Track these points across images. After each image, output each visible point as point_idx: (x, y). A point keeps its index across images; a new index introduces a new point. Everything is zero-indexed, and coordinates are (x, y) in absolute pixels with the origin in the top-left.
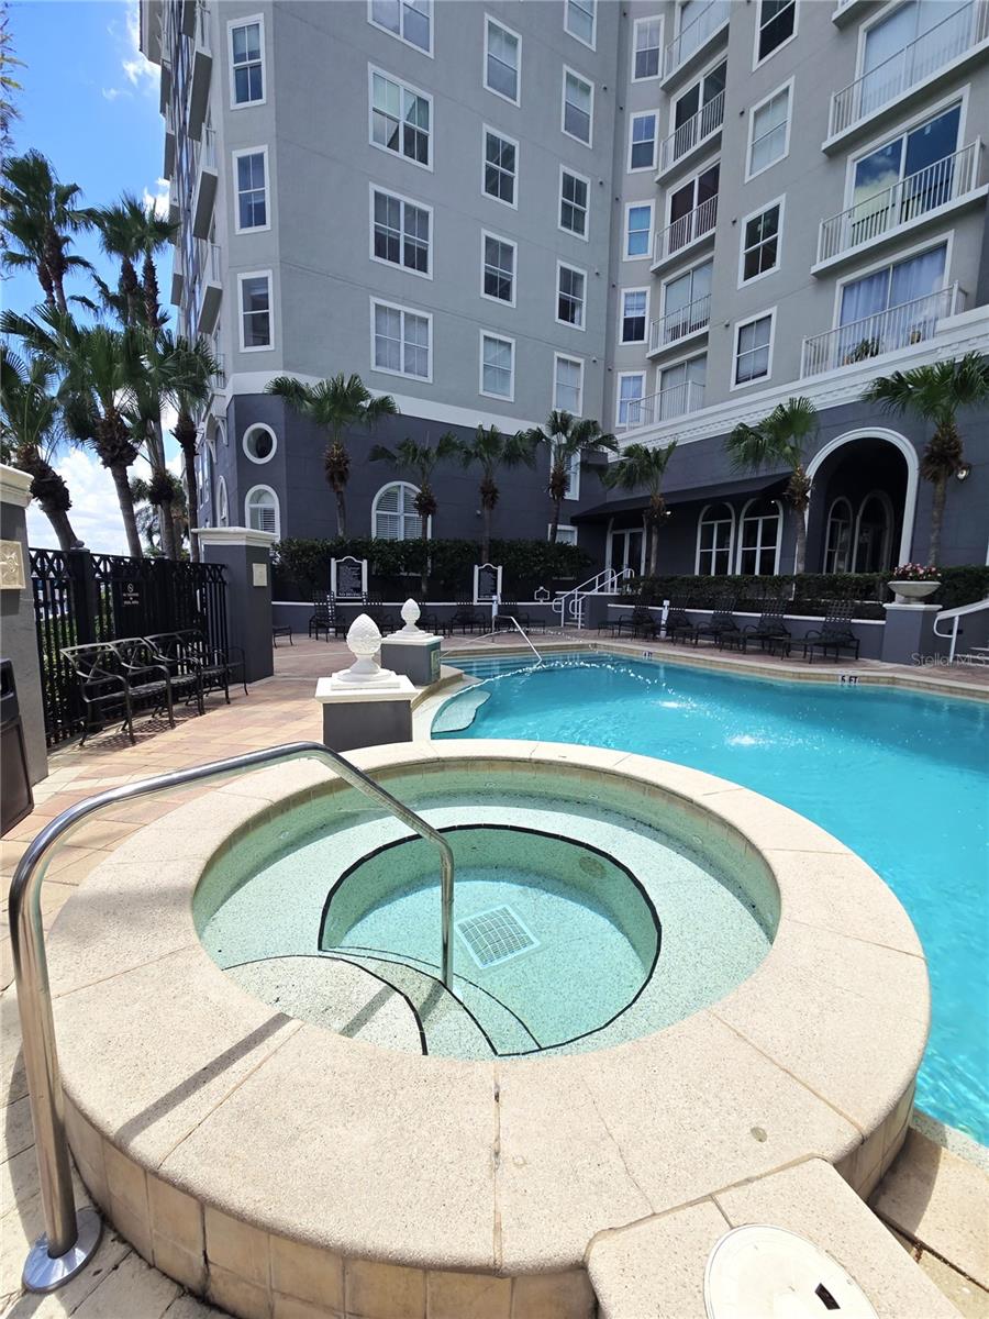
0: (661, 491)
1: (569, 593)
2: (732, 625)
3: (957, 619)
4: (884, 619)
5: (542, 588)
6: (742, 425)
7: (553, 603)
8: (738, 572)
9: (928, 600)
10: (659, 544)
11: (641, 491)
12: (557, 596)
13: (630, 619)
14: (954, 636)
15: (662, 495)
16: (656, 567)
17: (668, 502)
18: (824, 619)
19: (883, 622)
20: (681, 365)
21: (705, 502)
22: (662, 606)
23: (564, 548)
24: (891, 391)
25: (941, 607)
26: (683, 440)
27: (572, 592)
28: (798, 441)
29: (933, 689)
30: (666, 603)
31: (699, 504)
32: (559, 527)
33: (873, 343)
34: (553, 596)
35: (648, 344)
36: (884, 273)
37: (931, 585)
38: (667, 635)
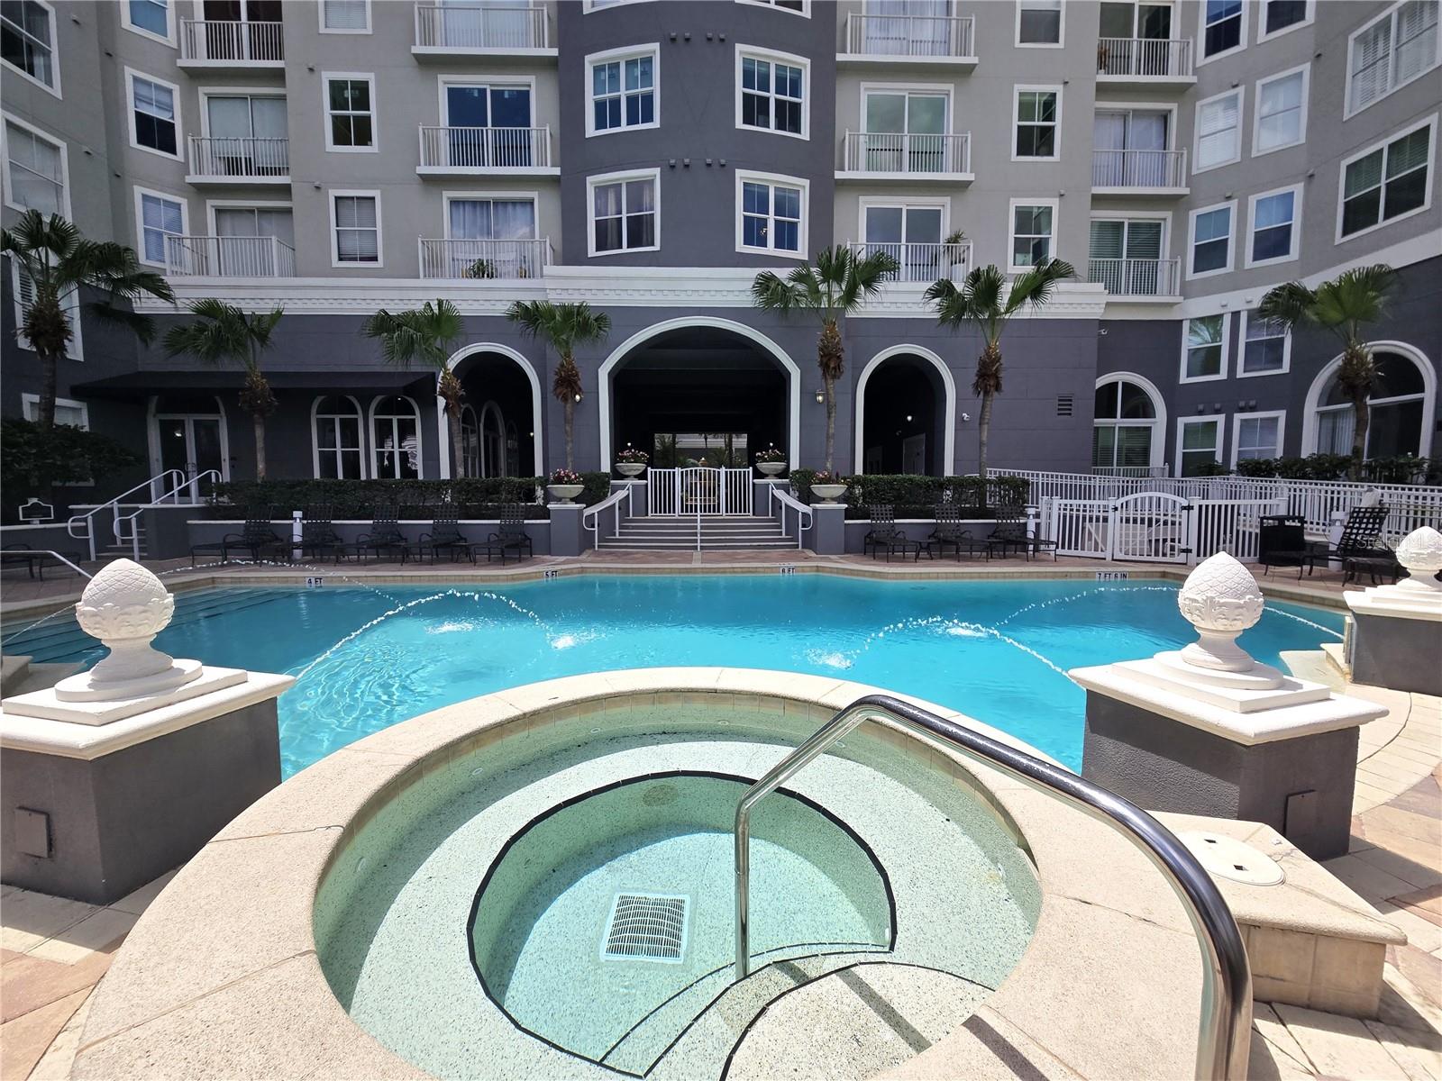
0: (260, 369)
1: (102, 506)
2: (398, 534)
3: (596, 514)
4: (549, 519)
5: (35, 500)
6: (384, 311)
7: (69, 524)
8: (374, 476)
9: (575, 500)
10: (266, 438)
11: (228, 365)
12: (72, 512)
13: (240, 539)
14: (596, 529)
15: (264, 375)
16: (267, 469)
17: (274, 385)
18: (498, 522)
19: (548, 521)
20: (251, 211)
21: (320, 391)
22: (292, 518)
23: (72, 434)
24: (531, 317)
25: (585, 505)
26: (292, 308)
27: (107, 505)
28: (444, 343)
29: (612, 572)
30: (298, 514)
31: (310, 394)
32: (59, 401)
33: (488, 265)
34: (63, 515)
35: (186, 163)
36: (485, 204)
37: (577, 489)
38: (304, 555)
